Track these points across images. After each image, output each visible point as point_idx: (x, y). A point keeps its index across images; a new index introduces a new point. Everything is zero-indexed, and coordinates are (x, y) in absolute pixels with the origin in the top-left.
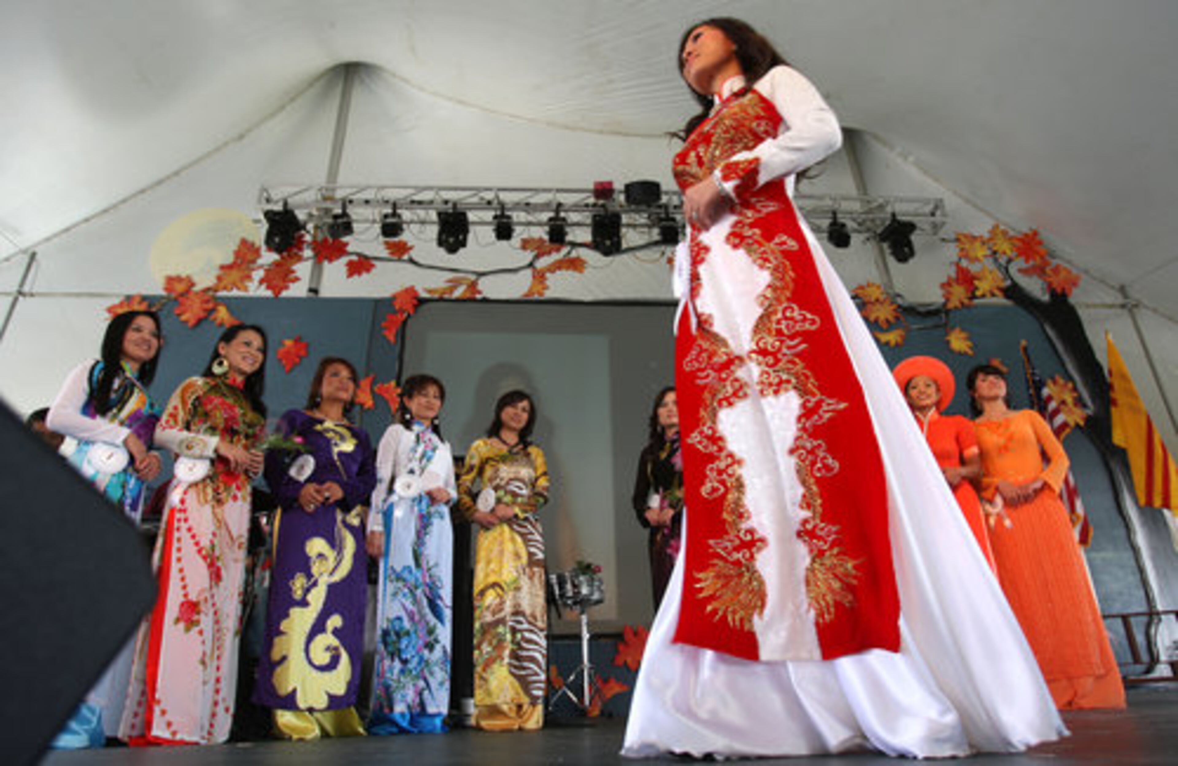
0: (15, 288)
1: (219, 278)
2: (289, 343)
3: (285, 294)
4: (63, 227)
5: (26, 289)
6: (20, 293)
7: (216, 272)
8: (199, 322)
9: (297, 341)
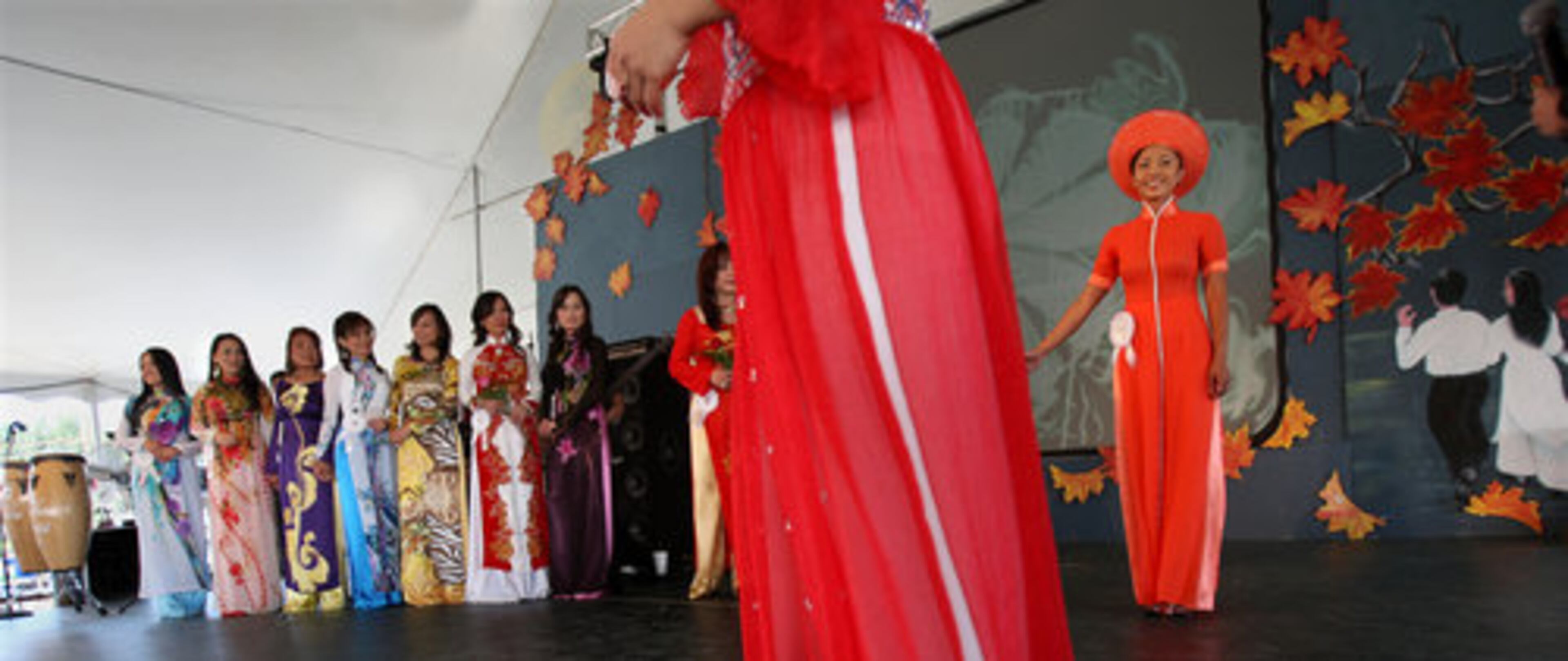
0: (471, 205)
1: (586, 145)
2: (644, 197)
3: (636, 142)
4: (482, 134)
5: (482, 202)
6: (479, 207)
7: (583, 139)
8: (582, 194)
9: (650, 192)
